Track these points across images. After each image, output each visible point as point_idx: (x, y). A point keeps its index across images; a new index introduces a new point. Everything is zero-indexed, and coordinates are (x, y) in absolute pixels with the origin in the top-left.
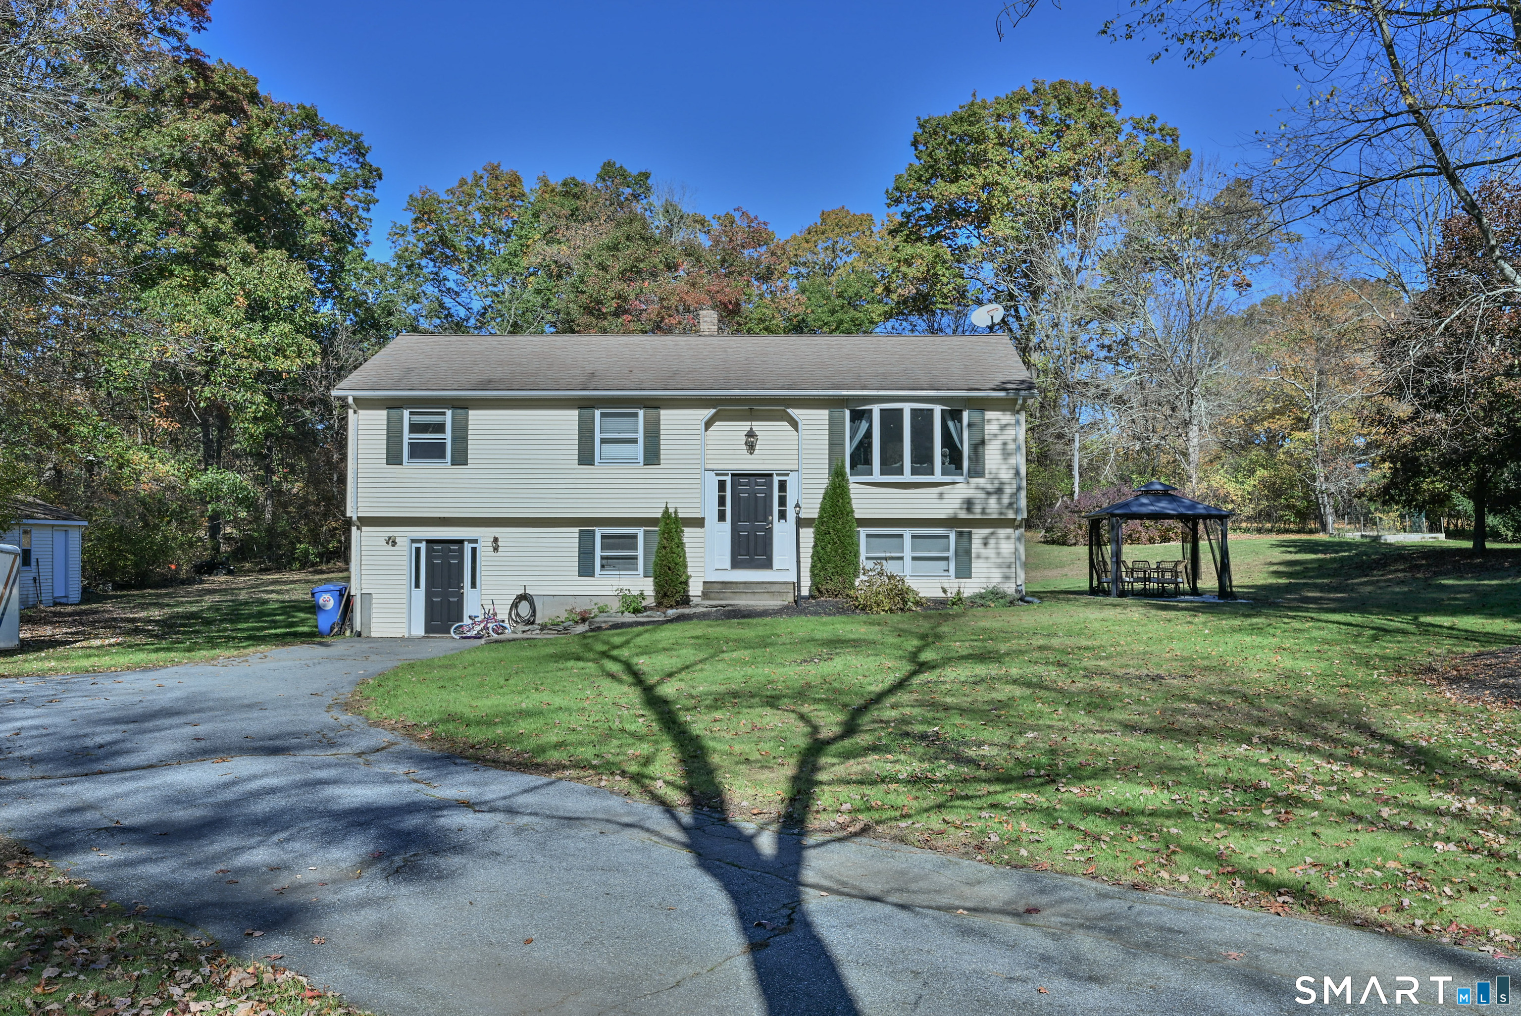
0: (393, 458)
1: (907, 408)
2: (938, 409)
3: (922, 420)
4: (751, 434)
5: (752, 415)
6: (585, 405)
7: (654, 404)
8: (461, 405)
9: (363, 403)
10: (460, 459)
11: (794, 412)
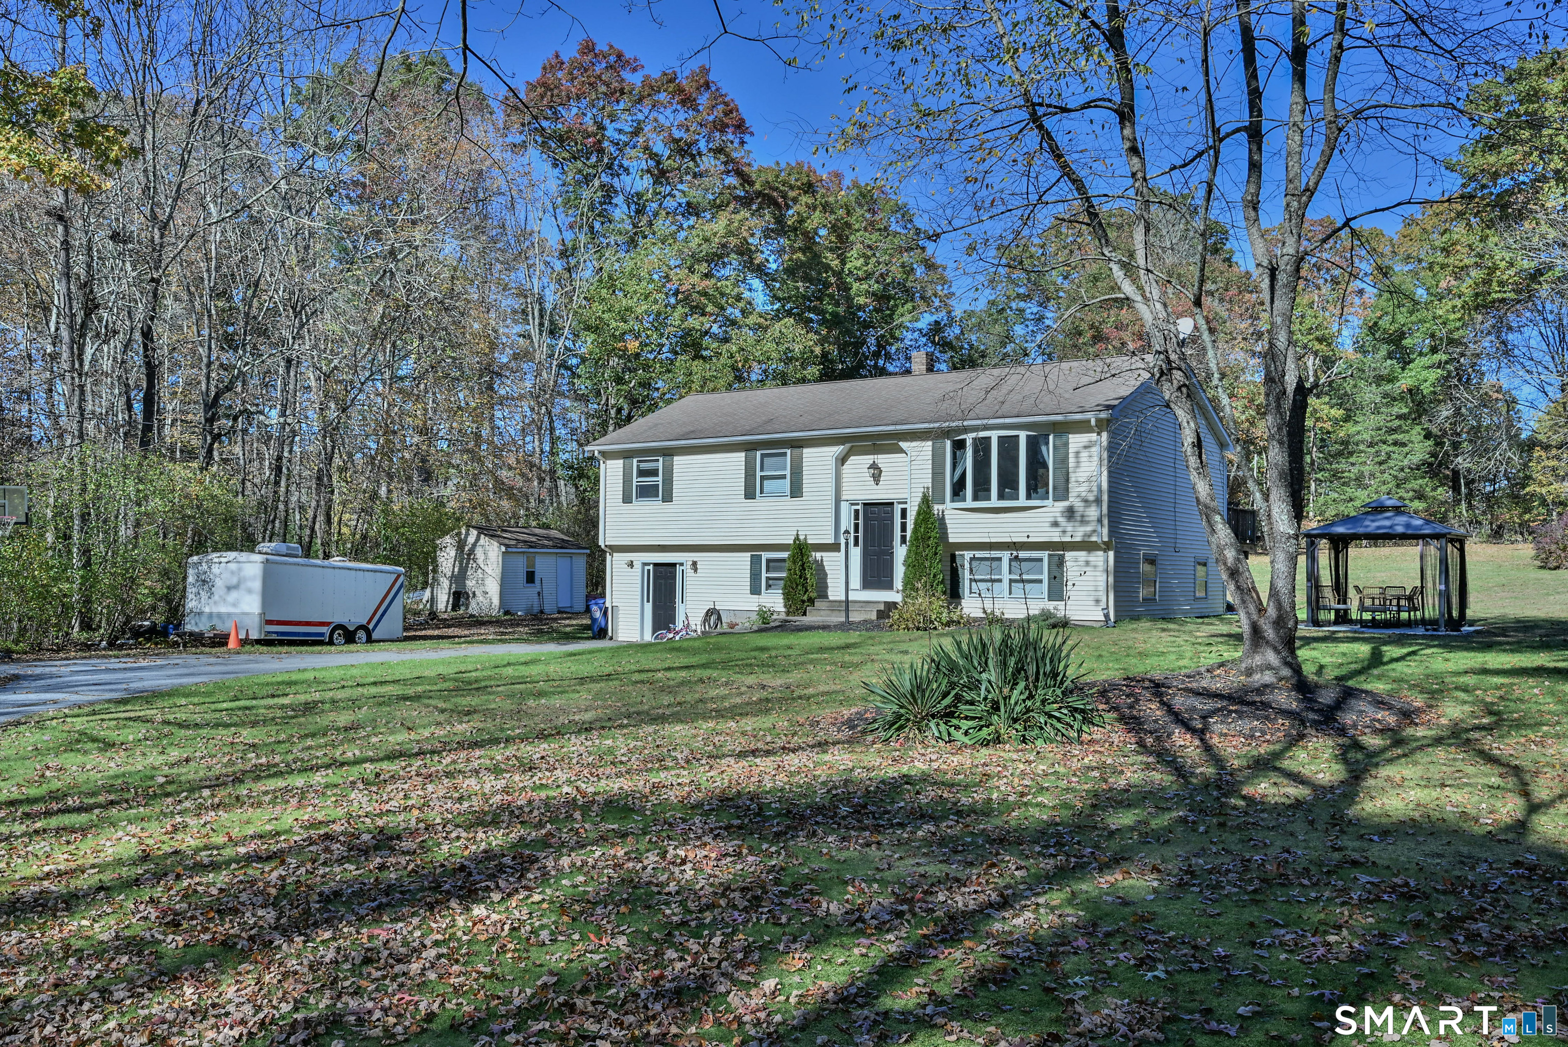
0: (627, 499)
1: (994, 435)
2: (1023, 435)
3: (1008, 446)
4: (874, 466)
5: (877, 449)
6: (749, 447)
7: (797, 444)
8: (668, 453)
9: (606, 455)
10: (668, 498)
11: (903, 445)
